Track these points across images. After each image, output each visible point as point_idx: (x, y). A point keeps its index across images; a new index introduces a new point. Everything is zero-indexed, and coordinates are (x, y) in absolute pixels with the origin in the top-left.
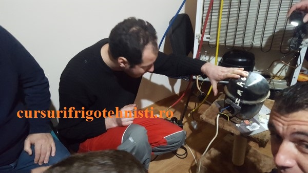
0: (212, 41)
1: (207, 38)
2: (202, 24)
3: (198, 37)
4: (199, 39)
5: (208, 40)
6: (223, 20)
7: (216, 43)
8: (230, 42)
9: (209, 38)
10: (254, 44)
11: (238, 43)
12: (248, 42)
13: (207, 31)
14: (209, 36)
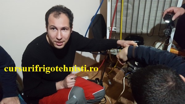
0: (118, 31)
1: (114, 29)
2: (111, 20)
3: (109, 29)
4: (109, 30)
5: (115, 30)
6: (123, 18)
7: (120, 32)
8: (128, 31)
9: (116, 29)
10: (143, 32)
11: (134, 31)
12: (139, 31)
13: (114, 25)
14: (115, 28)
